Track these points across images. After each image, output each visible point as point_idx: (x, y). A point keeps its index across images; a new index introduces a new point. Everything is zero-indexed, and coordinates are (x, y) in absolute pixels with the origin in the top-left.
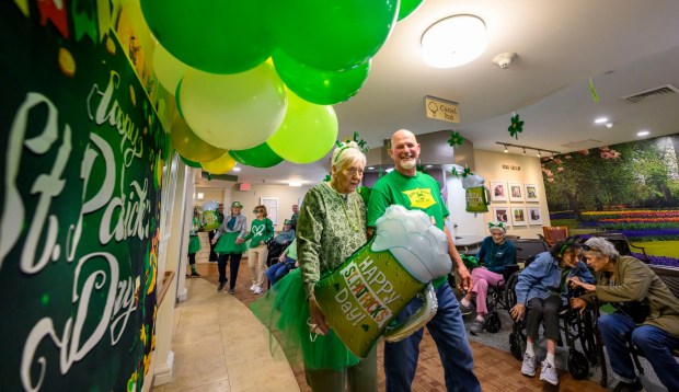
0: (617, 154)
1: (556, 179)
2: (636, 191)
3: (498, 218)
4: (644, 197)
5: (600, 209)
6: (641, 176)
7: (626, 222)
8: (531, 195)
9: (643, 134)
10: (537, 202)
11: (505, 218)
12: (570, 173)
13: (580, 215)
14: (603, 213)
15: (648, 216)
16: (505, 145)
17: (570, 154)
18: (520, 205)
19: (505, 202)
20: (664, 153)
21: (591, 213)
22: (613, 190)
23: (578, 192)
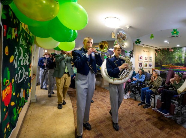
0: (173, 50)
1: (158, 56)
2: (175, 61)
3: (140, 65)
4: (176, 62)
5: (166, 65)
6: (177, 57)
7: (171, 69)
8: (150, 59)
9: (178, 46)
10: (152, 62)
11: (142, 65)
12: (161, 54)
13: (162, 66)
14: (167, 66)
15: (176, 67)
16: (144, 45)
17: (163, 49)
18: (147, 62)
19: (142, 61)
20: (183, 51)
21: (164, 66)
22: (170, 60)
23: (162, 60)
